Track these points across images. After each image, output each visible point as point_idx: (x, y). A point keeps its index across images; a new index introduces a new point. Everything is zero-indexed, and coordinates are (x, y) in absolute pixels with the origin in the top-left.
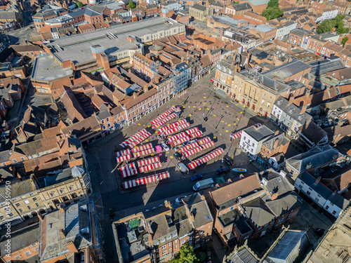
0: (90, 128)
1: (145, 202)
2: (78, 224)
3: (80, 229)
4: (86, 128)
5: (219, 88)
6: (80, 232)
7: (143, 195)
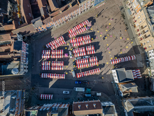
0: (29, 32)
1: (50, 86)
2: (9, 108)
3: (10, 110)
4: (27, 31)
5: (129, 7)
6: (10, 111)
7: (50, 82)
